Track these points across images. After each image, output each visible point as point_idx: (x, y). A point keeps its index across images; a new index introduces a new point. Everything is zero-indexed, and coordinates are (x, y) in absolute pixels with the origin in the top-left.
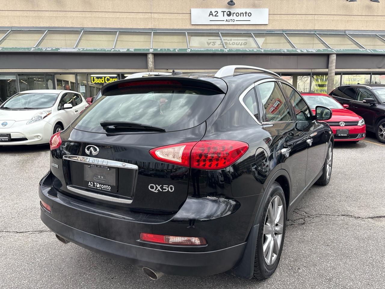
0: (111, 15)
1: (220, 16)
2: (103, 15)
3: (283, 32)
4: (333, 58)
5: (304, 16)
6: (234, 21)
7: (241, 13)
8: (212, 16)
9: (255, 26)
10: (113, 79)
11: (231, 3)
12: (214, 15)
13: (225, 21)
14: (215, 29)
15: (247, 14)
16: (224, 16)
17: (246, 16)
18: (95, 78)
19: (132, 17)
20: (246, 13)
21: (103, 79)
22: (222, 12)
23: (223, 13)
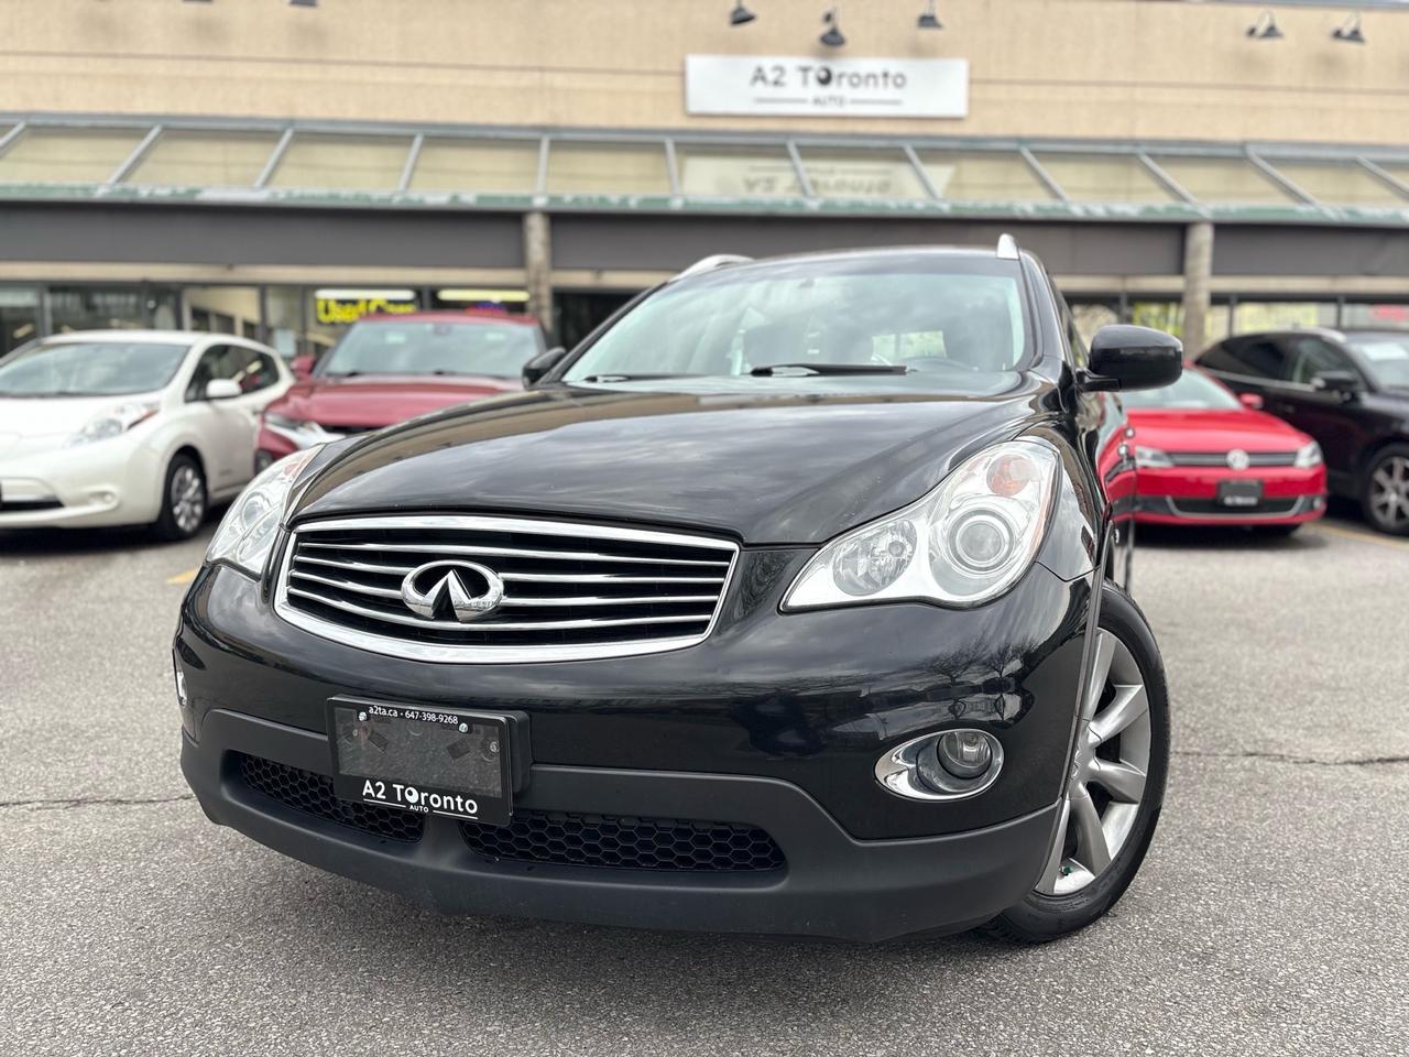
1: (793, 85)
2: (366, 74)
3: (1020, 143)
4: (1203, 238)
5: (1095, 89)
6: (840, 101)
7: (867, 77)
8: (762, 82)
9: (917, 122)
11: (832, 40)
12: (770, 81)
13: (811, 101)
14: (772, 132)
15: (890, 80)
16: (805, 85)
17: (886, 86)
18: (331, 302)
19: (471, 84)
20: (886, 75)
21: (362, 308)
22: (798, 69)
23: (802, 72)
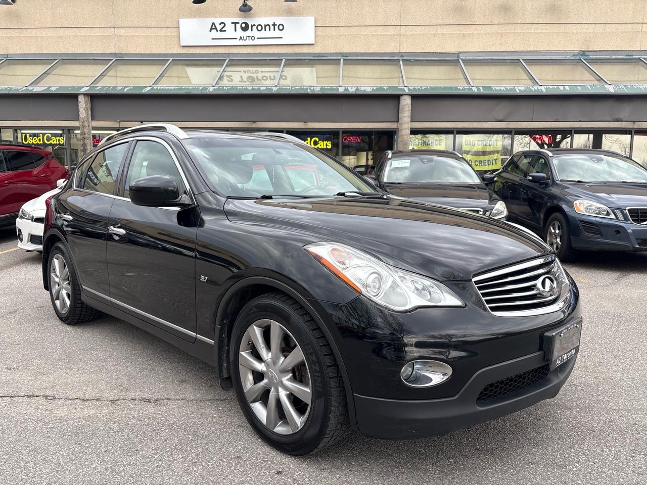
0: (51, 33)
1: (230, 31)
2: (38, 33)
3: (342, 56)
4: (406, 102)
5: (381, 28)
6: (253, 38)
7: (265, 26)
8: (215, 30)
9: (291, 47)
10: (57, 138)
11: (245, 9)
12: (219, 29)
13: (238, 39)
14: (221, 54)
15: (276, 27)
16: (235, 31)
17: (274, 30)
18: (28, 135)
19: (83, 35)
20: (274, 25)
21: (41, 138)
22: (232, 23)
23: (234, 25)
